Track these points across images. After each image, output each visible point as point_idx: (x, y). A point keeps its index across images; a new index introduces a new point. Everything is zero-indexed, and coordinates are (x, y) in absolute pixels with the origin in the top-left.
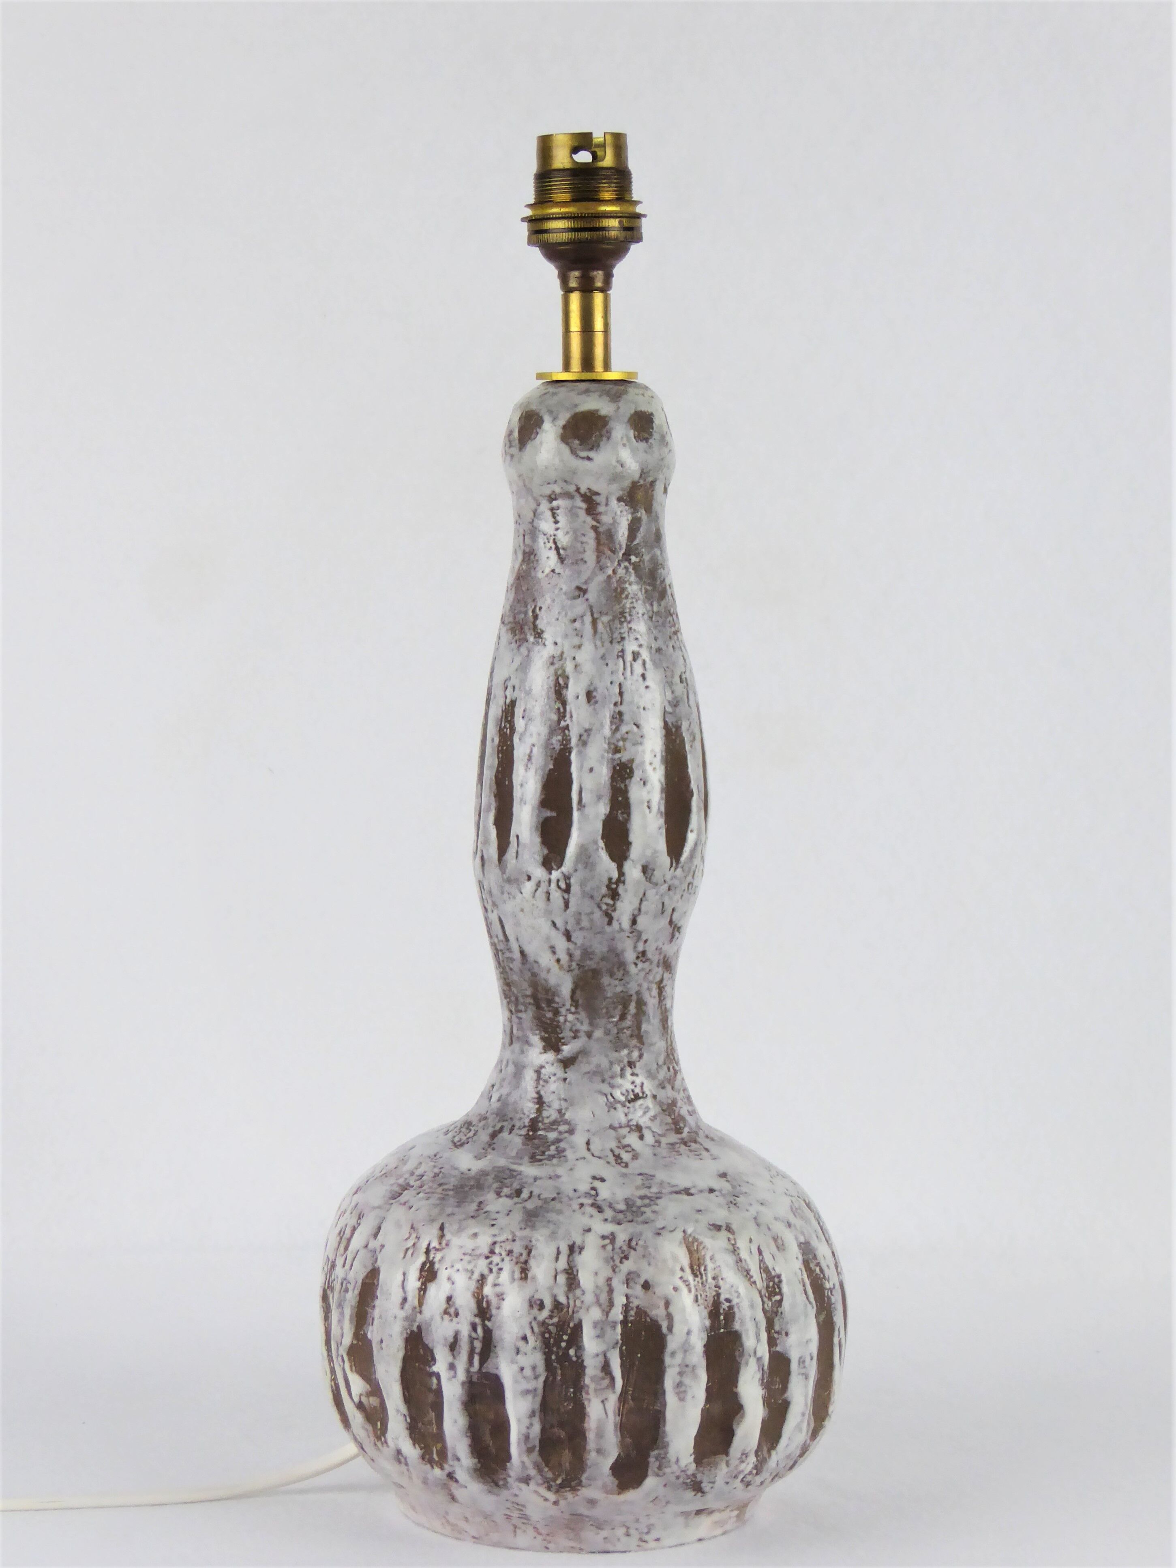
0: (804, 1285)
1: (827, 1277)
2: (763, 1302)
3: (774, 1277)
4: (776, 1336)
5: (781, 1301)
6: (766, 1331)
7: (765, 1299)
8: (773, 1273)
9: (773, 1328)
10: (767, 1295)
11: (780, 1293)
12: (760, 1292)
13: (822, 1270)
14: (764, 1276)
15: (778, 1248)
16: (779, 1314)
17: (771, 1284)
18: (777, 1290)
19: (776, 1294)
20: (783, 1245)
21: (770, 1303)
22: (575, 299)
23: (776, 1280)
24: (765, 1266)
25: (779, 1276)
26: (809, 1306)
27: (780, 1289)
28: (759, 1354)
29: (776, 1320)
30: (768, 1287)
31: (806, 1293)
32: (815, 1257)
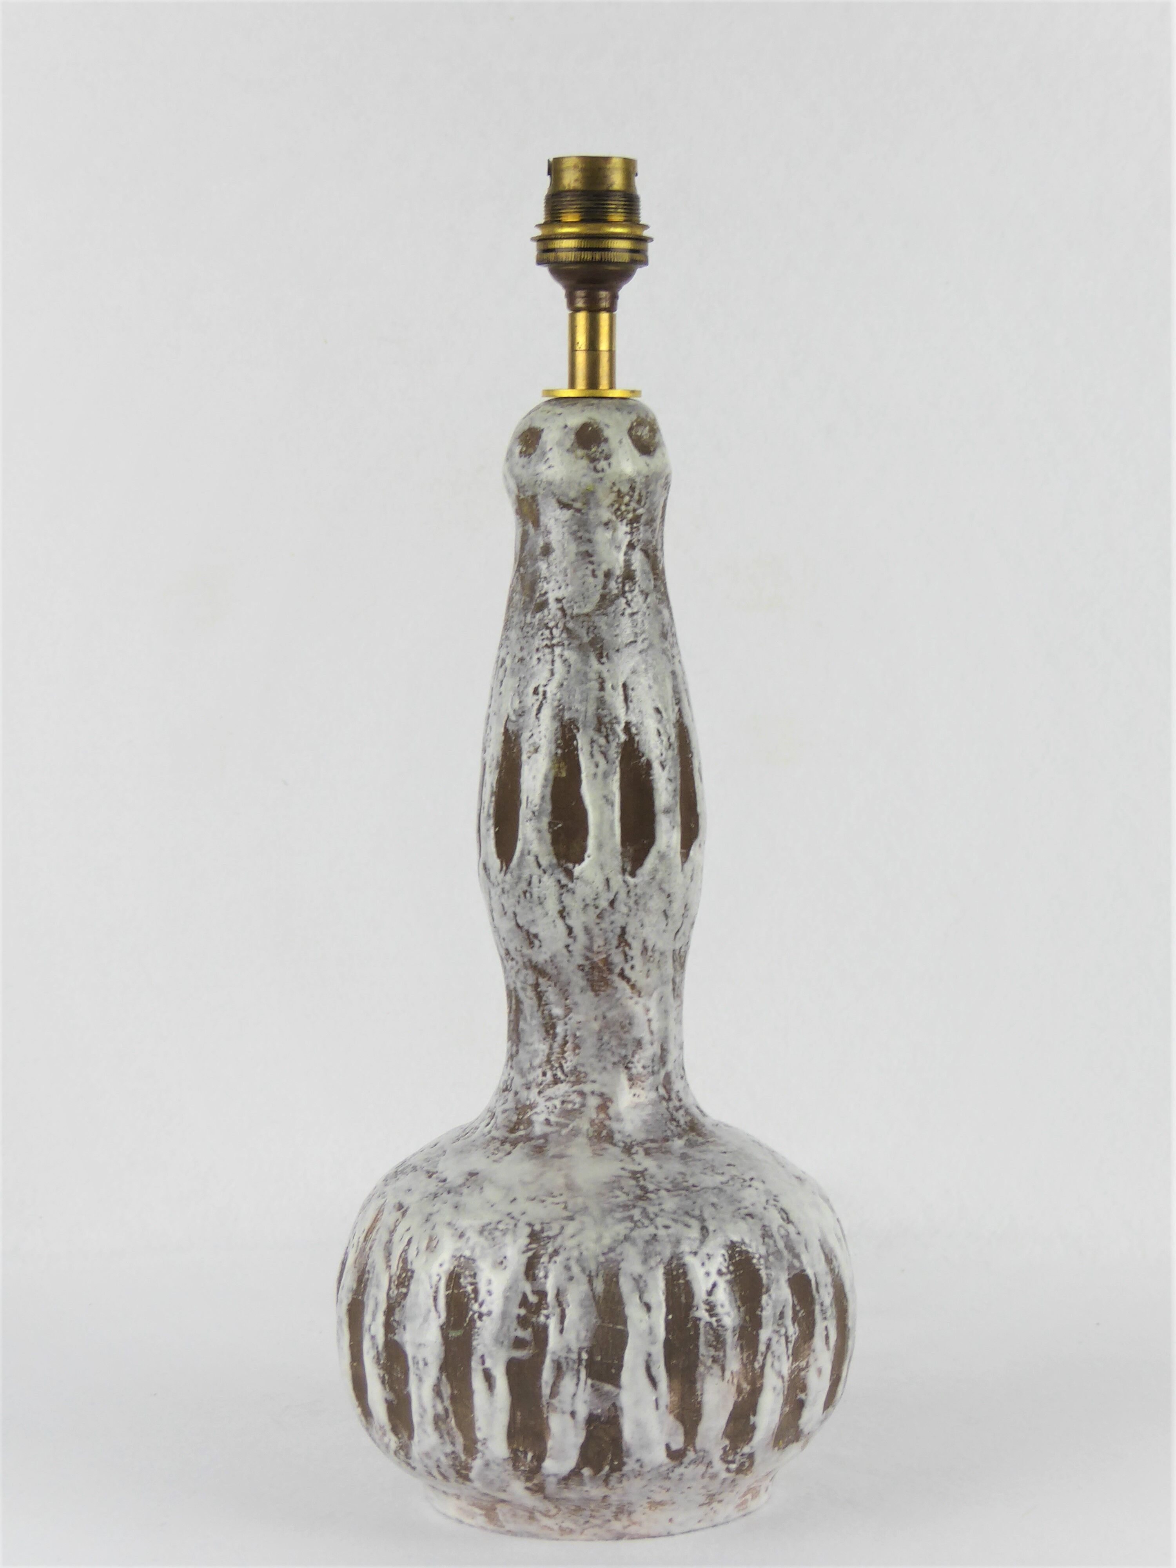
0: (436, 1292)
1: (480, 1300)
2: (390, 1288)
3: (408, 1270)
4: (395, 1324)
5: (406, 1295)
6: (384, 1314)
7: (392, 1286)
8: (409, 1267)
9: (393, 1315)
10: (396, 1283)
11: (408, 1287)
12: (391, 1277)
13: (476, 1291)
14: (401, 1265)
15: (428, 1248)
16: (401, 1306)
17: (404, 1275)
18: (406, 1283)
19: (404, 1286)
20: (435, 1247)
21: (396, 1292)
22: (582, 318)
23: (409, 1274)
24: (406, 1257)
25: (413, 1272)
26: (433, 1314)
27: (409, 1285)
28: (373, 1332)
29: (397, 1310)
30: (399, 1277)
31: (435, 1299)
32: (474, 1276)
